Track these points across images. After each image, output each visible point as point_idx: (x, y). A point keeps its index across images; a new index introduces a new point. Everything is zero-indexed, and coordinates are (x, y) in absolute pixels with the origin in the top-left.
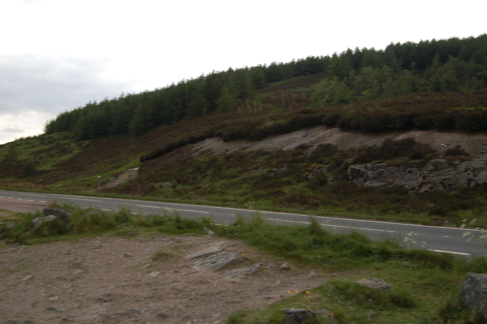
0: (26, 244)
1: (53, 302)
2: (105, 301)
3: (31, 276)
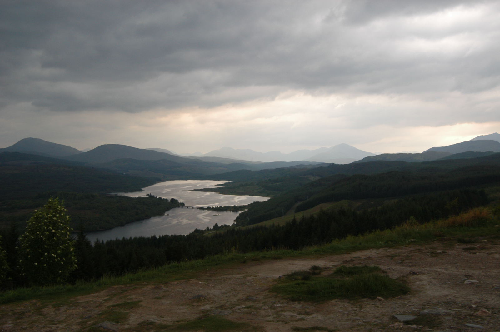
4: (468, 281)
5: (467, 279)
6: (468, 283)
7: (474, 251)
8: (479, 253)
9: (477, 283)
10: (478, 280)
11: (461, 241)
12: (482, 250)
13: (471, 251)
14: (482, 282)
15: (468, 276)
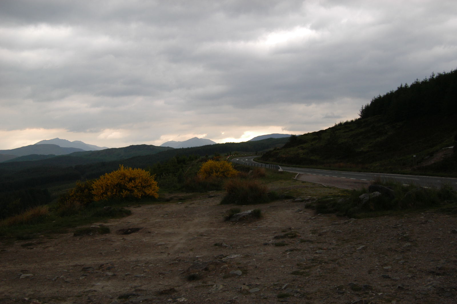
0: (355, 217)
1: (387, 271)
2: (438, 274)
3: (364, 246)
4: (23, 276)
5: (22, 273)
6: (24, 277)
7: (31, 247)
8: (36, 248)
9: (32, 276)
10: (32, 274)
11: (20, 238)
12: (38, 245)
13: (29, 247)
14: (36, 275)
15: (24, 271)
